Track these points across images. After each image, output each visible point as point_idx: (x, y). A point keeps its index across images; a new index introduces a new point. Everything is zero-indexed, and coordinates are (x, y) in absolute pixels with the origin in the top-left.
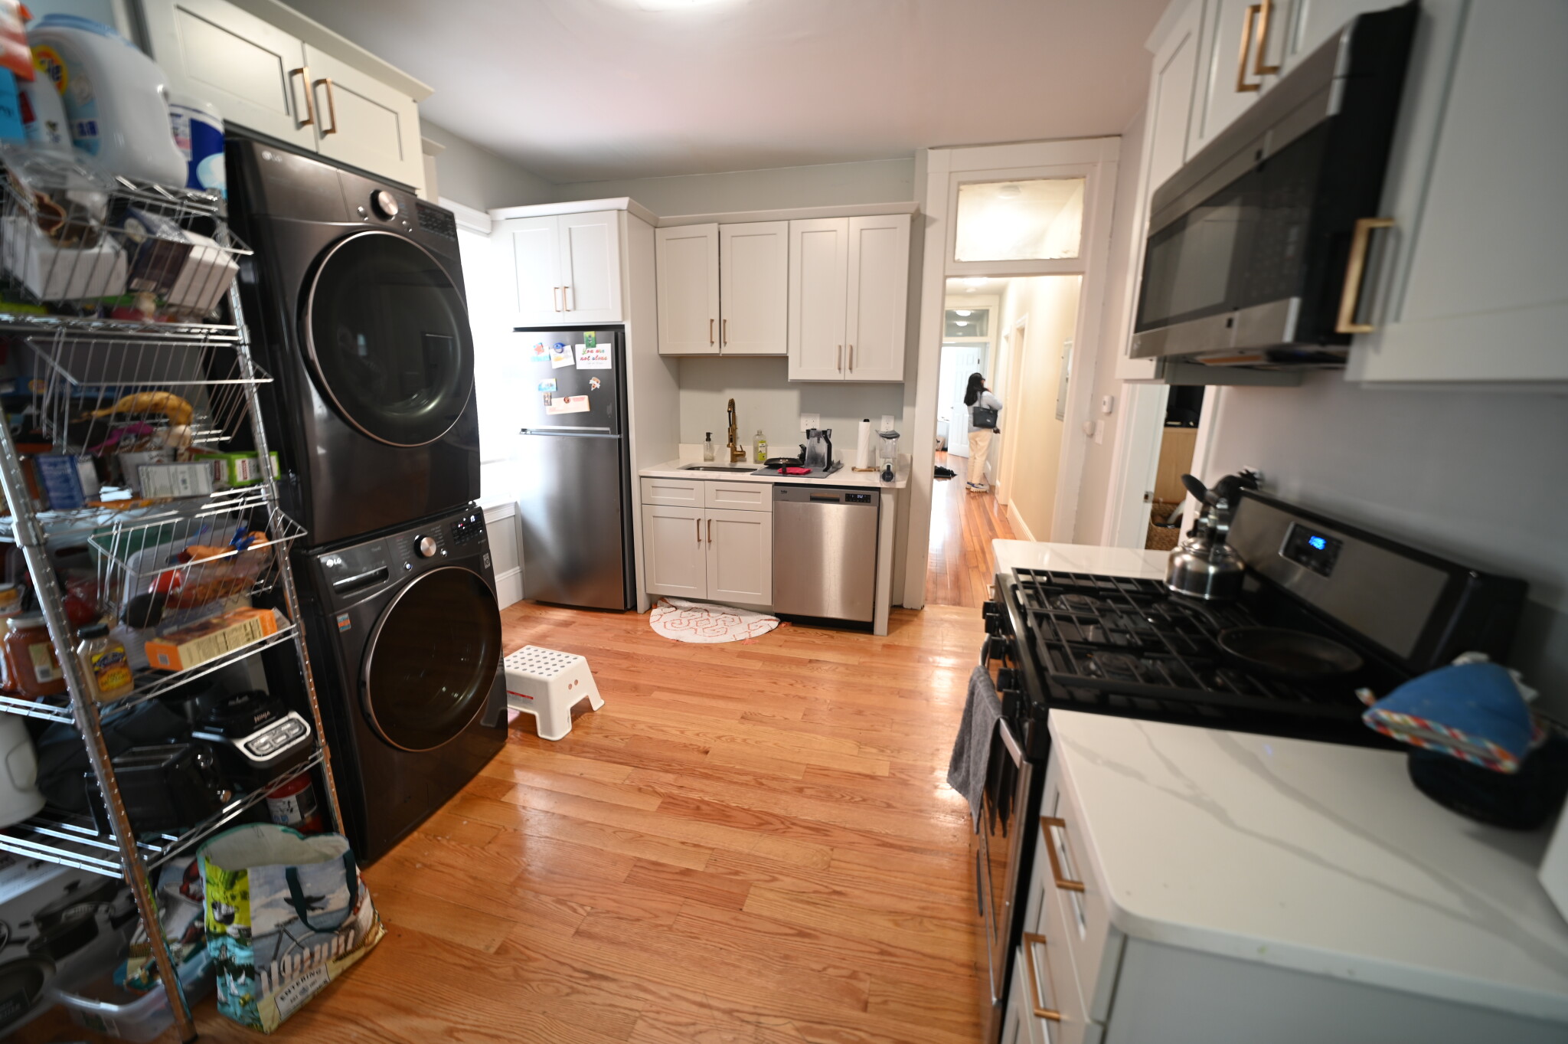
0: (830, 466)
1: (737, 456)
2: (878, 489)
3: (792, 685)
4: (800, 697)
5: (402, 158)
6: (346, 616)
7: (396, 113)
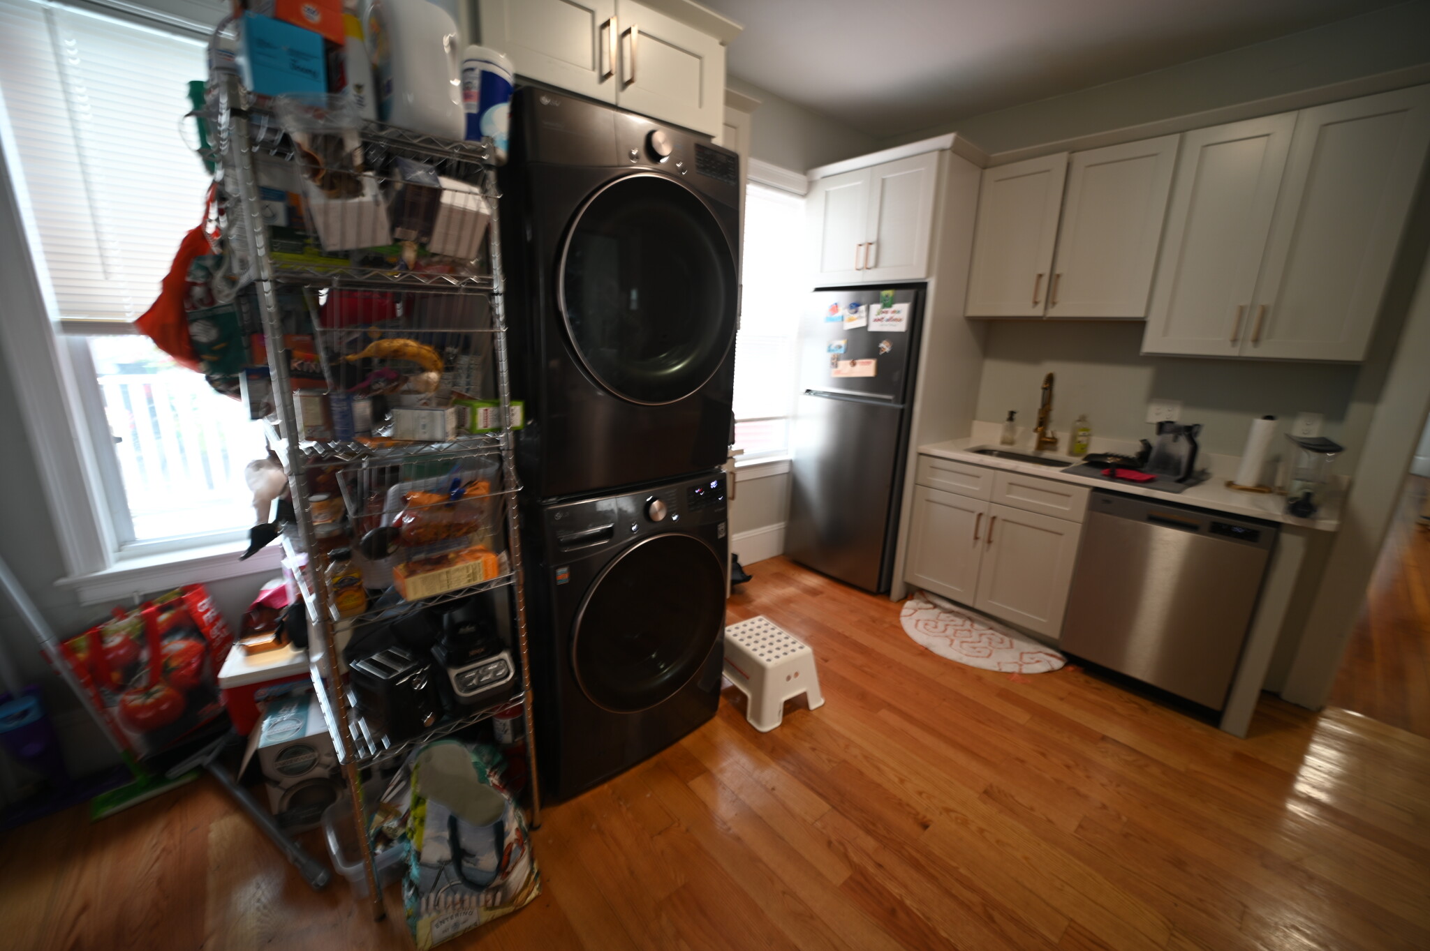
0: (1190, 475)
1: (1047, 443)
2: (1277, 525)
3: (1068, 767)
4: (1078, 794)
5: (701, 105)
6: (565, 570)
7: (699, 57)
